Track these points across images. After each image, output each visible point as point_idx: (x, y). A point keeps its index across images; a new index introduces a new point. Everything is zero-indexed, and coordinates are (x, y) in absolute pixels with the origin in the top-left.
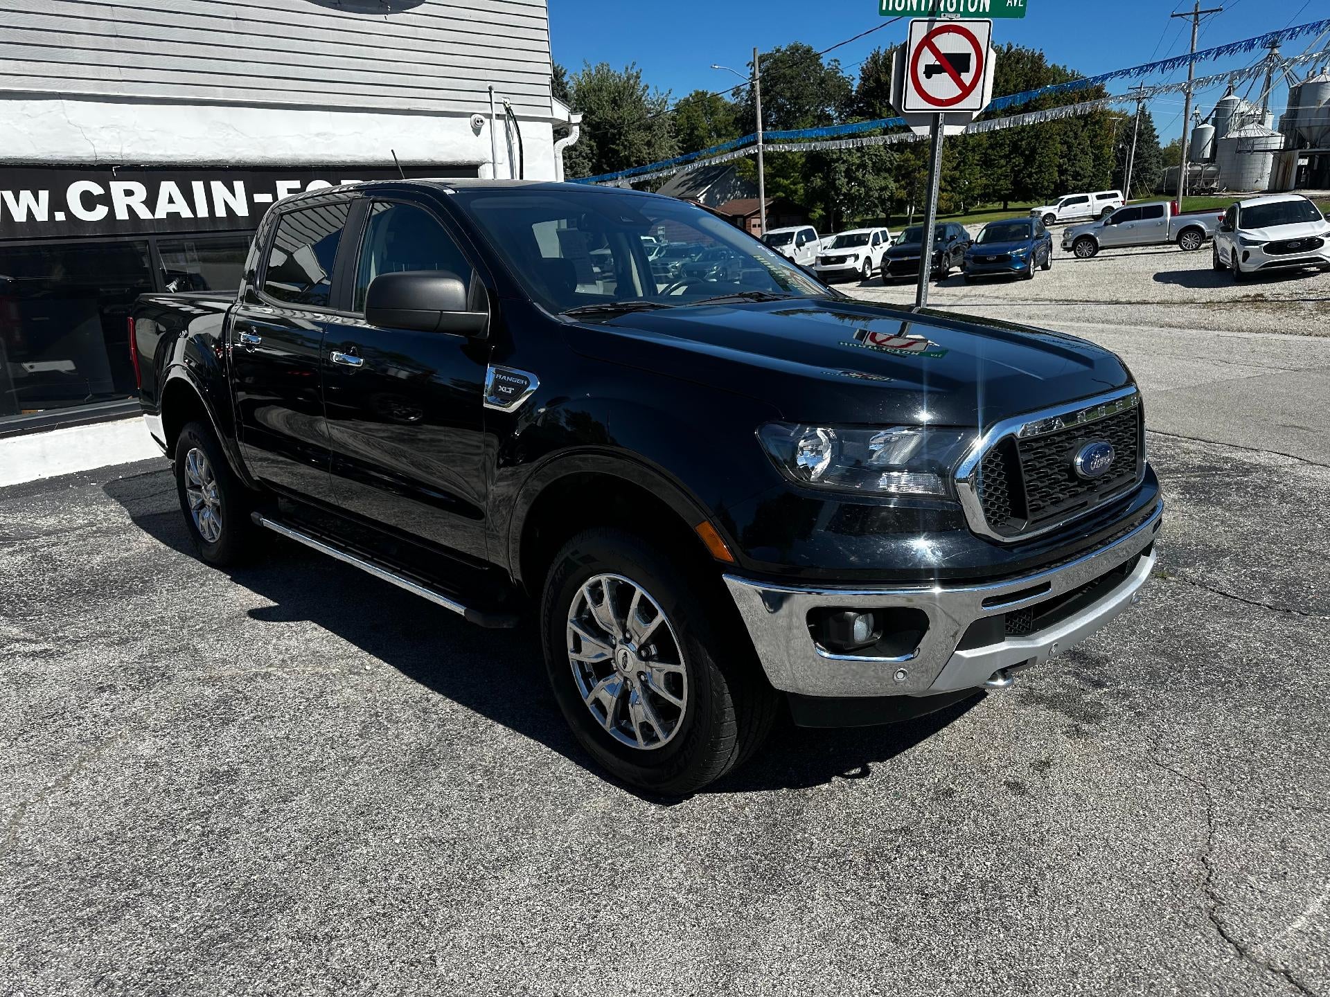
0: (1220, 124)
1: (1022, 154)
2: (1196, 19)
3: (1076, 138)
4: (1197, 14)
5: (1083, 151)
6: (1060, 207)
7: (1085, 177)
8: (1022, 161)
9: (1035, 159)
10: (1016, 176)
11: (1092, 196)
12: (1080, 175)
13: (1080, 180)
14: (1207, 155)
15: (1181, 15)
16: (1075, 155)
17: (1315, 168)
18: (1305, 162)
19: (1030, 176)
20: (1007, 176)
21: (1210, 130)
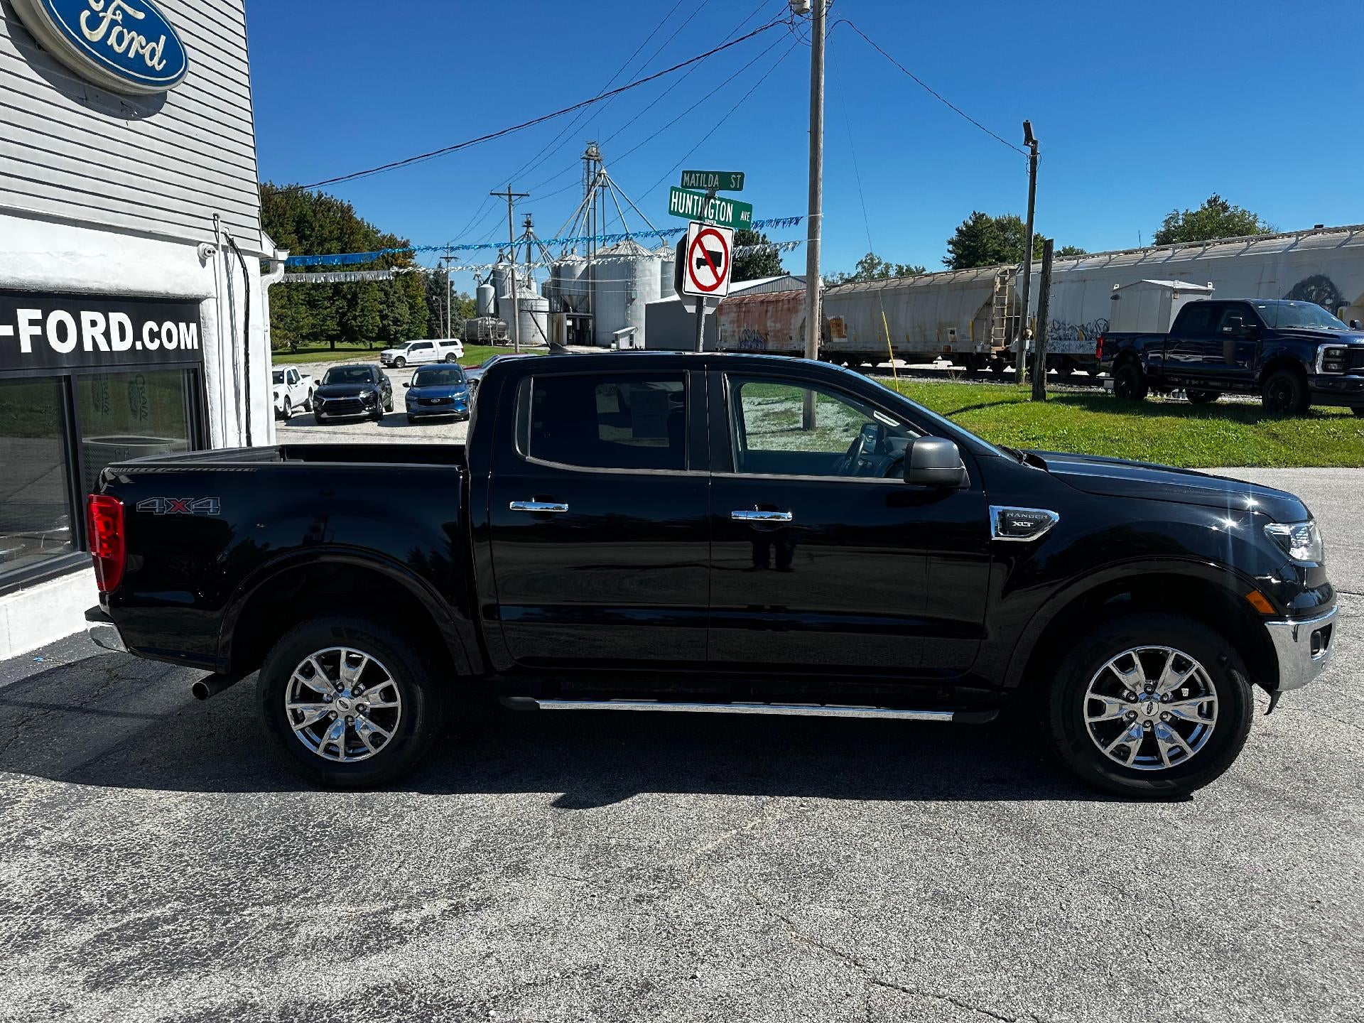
0: (498, 286)
1: (344, 297)
2: (510, 200)
3: (391, 287)
4: (510, 195)
5: (399, 299)
6: (409, 351)
7: (404, 323)
8: (345, 304)
9: (357, 303)
10: (341, 318)
11: (436, 342)
12: (399, 321)
13: (401, 326)
14: (492, 311)
15: (498, 194)
16: (393, 303)
17: (578, 328)
18: (570, 323)
19: (355, 318)
20: (333, 317)
21: (492, 291)
